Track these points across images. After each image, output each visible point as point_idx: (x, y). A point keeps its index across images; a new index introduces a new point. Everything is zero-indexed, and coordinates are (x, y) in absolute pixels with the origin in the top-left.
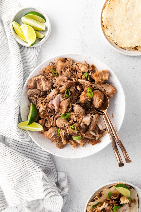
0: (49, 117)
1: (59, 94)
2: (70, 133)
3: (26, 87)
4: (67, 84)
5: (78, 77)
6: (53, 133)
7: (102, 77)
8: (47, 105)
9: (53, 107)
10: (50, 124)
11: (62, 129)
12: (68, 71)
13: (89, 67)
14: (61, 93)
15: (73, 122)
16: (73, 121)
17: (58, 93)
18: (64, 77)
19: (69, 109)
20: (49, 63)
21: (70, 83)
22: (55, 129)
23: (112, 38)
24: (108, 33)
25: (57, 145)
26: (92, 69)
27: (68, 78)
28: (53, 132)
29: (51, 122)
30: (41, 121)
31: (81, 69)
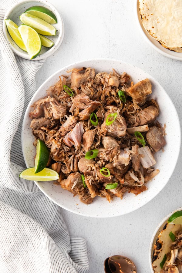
0: (67, 158)
1: (80, 123)
2: (101, 179)
3: (29, 117)
4: (90, 106)
5: (105, 94)
6: (74, 182)
7: (142, 92)
8: (62, 140)
9: (71, 142)
10: (69, 168)
11: (89, 174)
12: (90, 87)
13: (120, 78)
14: (82, 121)
15: (104, 163)
16: (104, 161)
17: (78, 121)
18: (84, 96)
19: (96, 144)
20: (60, 77)
21: (94, 104)
22: (77, 175)
23: (154, 34)
24: (148, 26)
25: (82, 199)
26: (125, 80)
27: (91, 97)
28: (75, 180)
29: (70, 166)
30: (54, 165)
31: (109, 81)
